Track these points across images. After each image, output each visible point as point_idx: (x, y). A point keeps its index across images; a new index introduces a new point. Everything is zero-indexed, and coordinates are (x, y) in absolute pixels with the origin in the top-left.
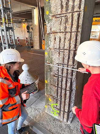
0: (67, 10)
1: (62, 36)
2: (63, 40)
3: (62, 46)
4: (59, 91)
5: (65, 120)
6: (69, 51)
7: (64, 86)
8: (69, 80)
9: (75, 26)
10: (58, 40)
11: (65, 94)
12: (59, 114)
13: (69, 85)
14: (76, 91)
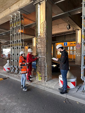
0: (42, 42)
1: (41, 48)
2: (41, 50)
3: (41, 51)
4: (41, 68)
5: (44, 81)
6: (43, 53)
7: (43, 66)
8: (44, 63)
9: (44, 46)
10: (40, 50)
11: (43, 69)
12: (42, 79)
13: (44, 64)
14: (47, 67)
